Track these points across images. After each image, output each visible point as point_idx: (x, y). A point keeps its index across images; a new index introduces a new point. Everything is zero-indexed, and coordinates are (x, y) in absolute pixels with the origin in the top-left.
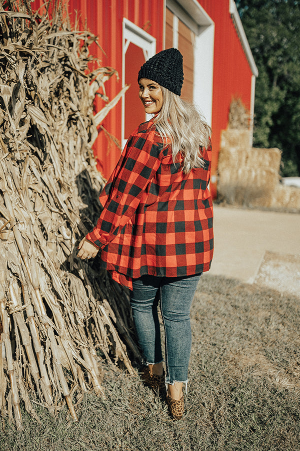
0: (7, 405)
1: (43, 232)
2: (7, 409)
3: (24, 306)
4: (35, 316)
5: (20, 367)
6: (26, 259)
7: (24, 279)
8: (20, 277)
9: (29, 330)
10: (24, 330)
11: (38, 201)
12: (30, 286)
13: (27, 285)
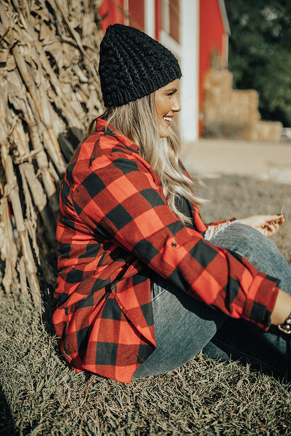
0: (18, 277)
1: (52, 67)
2: (19, 282)
3: (33, 152)
4: (49, 167)
5: (33, 226)
6: (33, 89)
7: (32, 117)
8: (26, 116)
9: (43, 186)
10: (36, 186)
11: (44, 29)
12: (41, 125)
13: (37, 125)
